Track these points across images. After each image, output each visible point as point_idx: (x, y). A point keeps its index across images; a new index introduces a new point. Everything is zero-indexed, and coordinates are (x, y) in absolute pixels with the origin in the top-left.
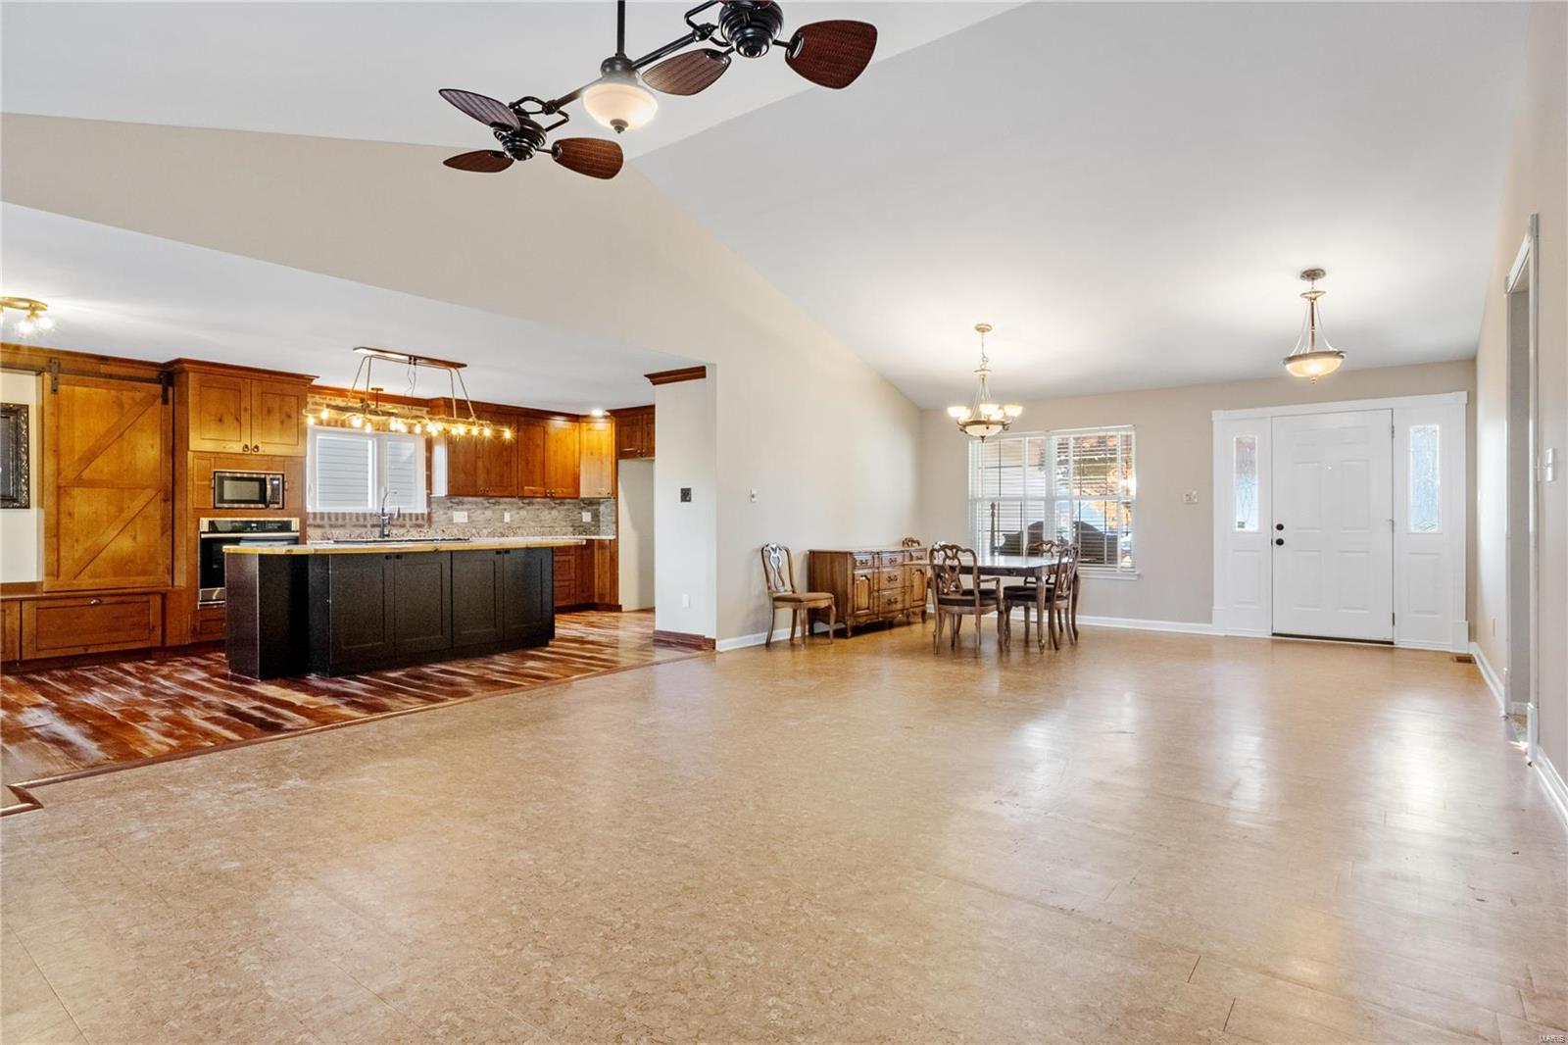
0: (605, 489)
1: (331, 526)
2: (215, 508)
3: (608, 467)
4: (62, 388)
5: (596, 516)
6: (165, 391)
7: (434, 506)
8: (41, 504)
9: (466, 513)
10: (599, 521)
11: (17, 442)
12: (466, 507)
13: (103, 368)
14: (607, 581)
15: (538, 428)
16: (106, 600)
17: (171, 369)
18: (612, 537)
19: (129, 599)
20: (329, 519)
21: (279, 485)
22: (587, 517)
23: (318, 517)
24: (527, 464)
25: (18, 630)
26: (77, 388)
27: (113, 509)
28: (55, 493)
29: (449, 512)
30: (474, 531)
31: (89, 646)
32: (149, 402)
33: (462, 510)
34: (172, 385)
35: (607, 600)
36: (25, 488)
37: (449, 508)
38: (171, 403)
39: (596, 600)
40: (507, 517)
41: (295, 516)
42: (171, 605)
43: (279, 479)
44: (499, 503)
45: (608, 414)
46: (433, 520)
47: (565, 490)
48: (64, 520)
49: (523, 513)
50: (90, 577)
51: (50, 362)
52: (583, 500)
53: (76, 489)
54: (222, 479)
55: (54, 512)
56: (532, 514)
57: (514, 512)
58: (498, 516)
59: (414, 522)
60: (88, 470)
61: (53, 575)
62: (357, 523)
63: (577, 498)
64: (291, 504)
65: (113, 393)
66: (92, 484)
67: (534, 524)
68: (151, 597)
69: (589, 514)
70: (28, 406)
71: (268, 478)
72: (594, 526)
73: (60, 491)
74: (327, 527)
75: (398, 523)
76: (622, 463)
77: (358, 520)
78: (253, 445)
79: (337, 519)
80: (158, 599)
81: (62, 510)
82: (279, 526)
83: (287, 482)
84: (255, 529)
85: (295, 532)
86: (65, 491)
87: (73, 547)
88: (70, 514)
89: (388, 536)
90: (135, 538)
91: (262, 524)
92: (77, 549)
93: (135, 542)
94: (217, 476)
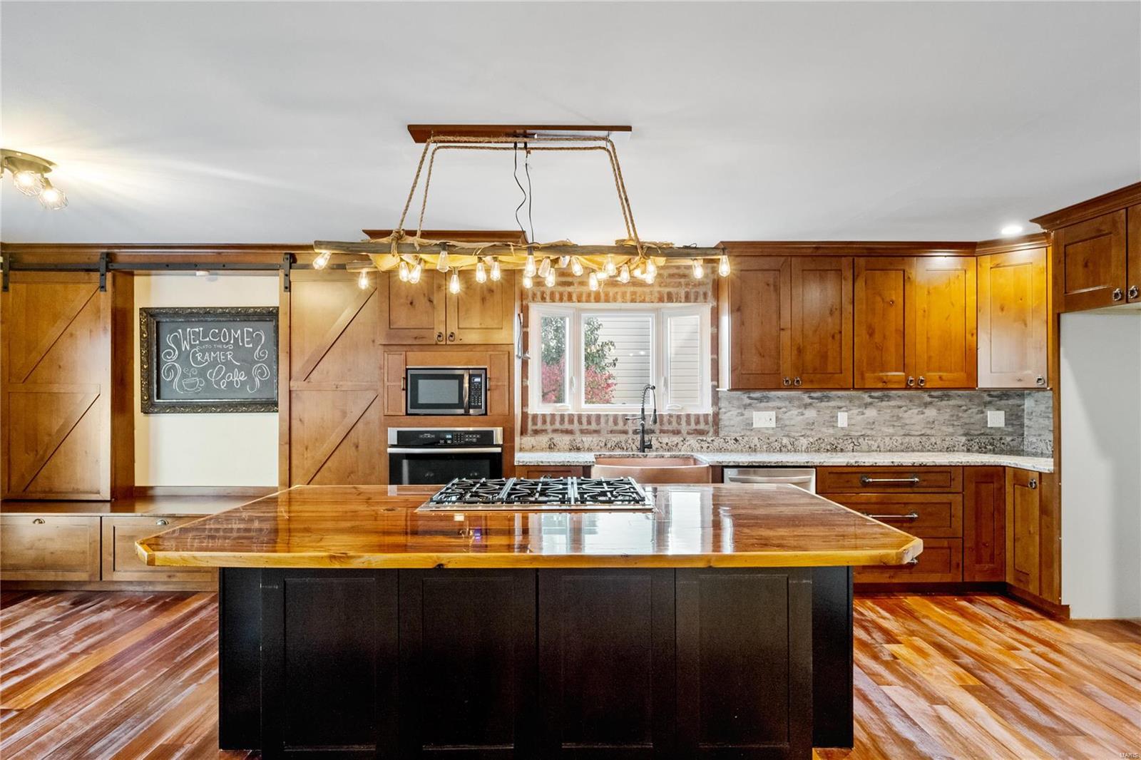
0: (1035, 370)
1: (582, 432)
2: (407, 414)
3: (1039, 331)
5: (1015, 418)
7: (723, 404)
9: (773, 414)
10: (1022, 425)
12: (771, 404)
14: (1035, 550)
15: (893, 274)
18: (1046, 465)
20: (580, 422)
21: (481, 383)
22: (996, 419)
23: (566, 420)
24: (871, 334)
27: (337, 413)
28: (288, 397)
29: (746, 413)
30: (785, 441)
33: (767, 409)
35: (1033, 588)
37: (746, 406)
39: (1009, 579)
40: (843, 419)
41: (495, 425)
43: (480, 376)
44: (829, 399)
45: (1038, 229)
46: (722, 423)
47: (944, 375)
48: (296, 425)
49: (871, 413)
52: (988, 391)
53: (306, 392)
54: (416, 378)
55: (286, 417)
56: (887, 414)
57: (855, 411)
58: (827, 418)
59: (693, 426)
60: (315, 372)
62: (615, 428)
63: (973, 389)
64: (497, 408)
66: (318, 387)
67: (891, 430)
69: (1001, 415)
70: (278, 307)
72: (1010, 434)
73: (293, 395)
74: (578, 433)
75: (670, 428)
76: (1068, 320)
77: (616, 423)
78: (449, 332)
79: (589, 423)
81: (293, 416)
82: (477, 439)
83: (490, 379)
84: (449, 442)
85: (498, 446)
86: (297, 394)
87: (303, 455)
88: (301, 420)
89: (650, 447)
90: (357, 447)
91: (457, 435)
92: (306, 459)
93: (357, 451)
94: (411, 375)
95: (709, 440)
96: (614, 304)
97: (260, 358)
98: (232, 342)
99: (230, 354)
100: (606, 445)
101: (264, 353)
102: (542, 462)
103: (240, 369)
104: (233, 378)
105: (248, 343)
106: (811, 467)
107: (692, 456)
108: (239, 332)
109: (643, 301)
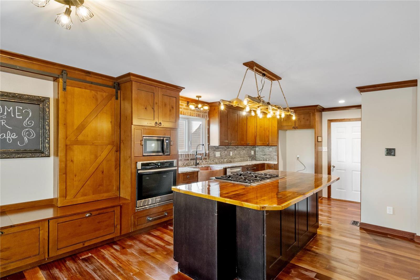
2: (143, 156)
4: (68, 88)
5: (255, 152)
6: (117, 92)
7: (210, 150)
8: (56, 154)
9: (219, 153)
10: (256, 154)
11: (44, 119)
12: (219, 150)
13: (88, 78)
16: (94, 213)
17: (119, 81)
18: (276, 163)
19: (105, 211)
21: (168, 143)
24: (242, 131)
25: (46, 238)
26: (76, 88)
27: (93, 157)
28: (65, 150)
29: (214, 152)
30: (222, 160)
31: (85, 242)
32: (109, 98)
34: (120, 89)
36: (47, 145)
37: (214, 150)
38: (119, 99)
40: (231, 154)
41: (174, 159)
42: (124, 211)
43: (168, 140)
44: (229, 148)
46: (210, 156)
48: (69, 164)
49: (236, 152)
50: (82, 196)
51: (62, 72)
53: (75, 146)
54: (146, 140)
55: (64, 159)
56: (238, 152)
57: (233, 152)
58: (229, 153)
59: (204, 157)
60: (80, 135)
61: (63, 197)
64: (173, 152)
65: (93, 92)
66: (82, 143)
67: (238, 156)
68: (115, 208)
69: (253, 151)
70: (49, 98)
71: (165, 139)
72: (254, 156)
73: (67, 148)
76: (280, 131)
77: (186, 157)
78: (159, 122)
80: (119, 208)
81: (68, 159)
82: (169, 164)
83: (171, 141)
84: (160, 166)
85: (175, 167)
86: (69, 147)
87: (74, 179)
88: (72, 161)
89: (198, 164)
90: (103, 172)
91: (162, 163)
92: (75, 181)
93: (103, 174)
94: (144, 139)
95: (208, 161)
96: (185, 116)
97: (28, 125)
98: (5, 114)
99: (4, 121)
100: (184, 164)
101: (32, 123)
102: (188, 171)
103: (12, 131)
104: (6, 136)
105: (19, 115)
106: (241, 166)
107: (209, 166)
108: (11, 108)
109: (193, 116)
